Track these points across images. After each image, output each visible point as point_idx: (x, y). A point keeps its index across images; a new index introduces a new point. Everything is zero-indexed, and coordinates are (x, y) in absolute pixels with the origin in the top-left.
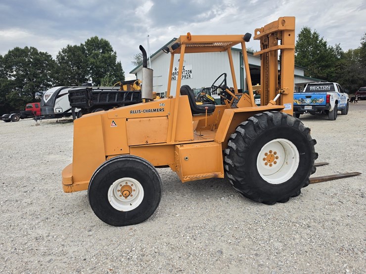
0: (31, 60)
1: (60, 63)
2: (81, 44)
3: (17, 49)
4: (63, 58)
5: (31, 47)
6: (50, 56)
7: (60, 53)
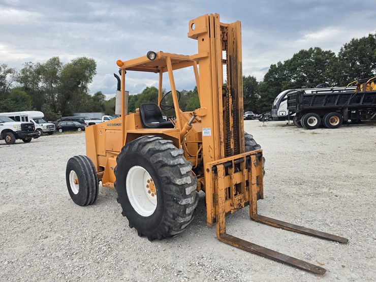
0: (313, 61)
1: (341, 60)
2: (370, 35)
3: (302, 52)
4: (344, 55)
5: (315, 48)
6: (334, 54)
7: (342, 50)
